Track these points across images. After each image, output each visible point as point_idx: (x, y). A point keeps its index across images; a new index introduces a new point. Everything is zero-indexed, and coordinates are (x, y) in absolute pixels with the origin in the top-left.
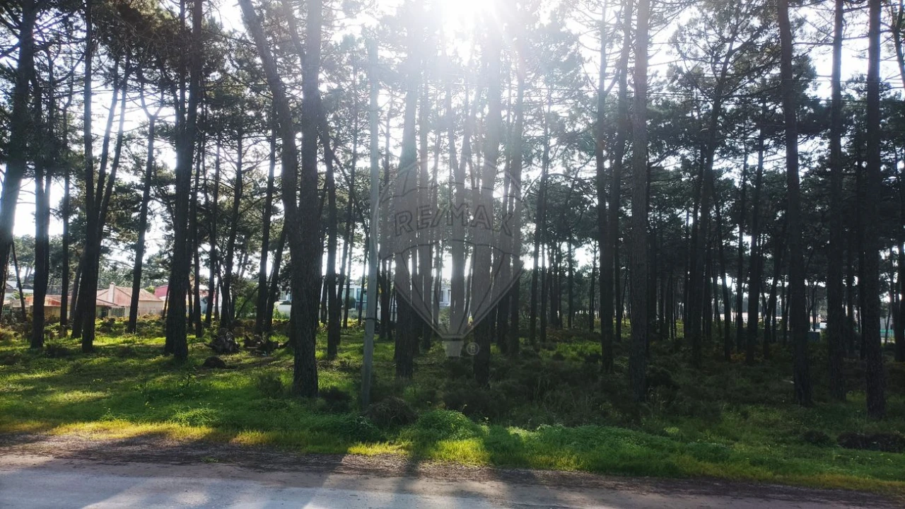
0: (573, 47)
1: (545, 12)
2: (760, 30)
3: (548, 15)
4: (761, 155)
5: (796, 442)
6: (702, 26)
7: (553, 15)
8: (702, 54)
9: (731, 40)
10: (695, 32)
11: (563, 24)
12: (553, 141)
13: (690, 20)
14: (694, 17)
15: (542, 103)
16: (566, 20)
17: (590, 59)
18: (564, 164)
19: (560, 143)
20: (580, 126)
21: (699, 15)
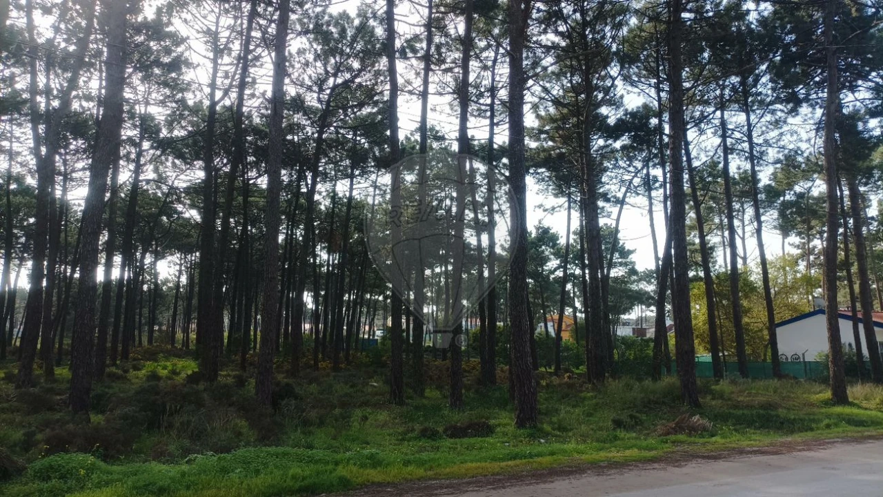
0: (180, 49)
1: (150, 6)
2: (360, 71)
3: (154, 9)
4: (352, 182)
5: (415, 438)
6: (310, 57)
7: (159, 11)
8: (308, 82)
9: (335, 75)
10: (303, 61)
11: (169, 23)
12: (146, 145)
13: (299, 49)
14: (304, 47)
15: (137, 102)
16: (174, 20)
17: (198, 65)
18: (156, 170)
19: (152, 147)
20: (178, 133)
21: (307, 46)
